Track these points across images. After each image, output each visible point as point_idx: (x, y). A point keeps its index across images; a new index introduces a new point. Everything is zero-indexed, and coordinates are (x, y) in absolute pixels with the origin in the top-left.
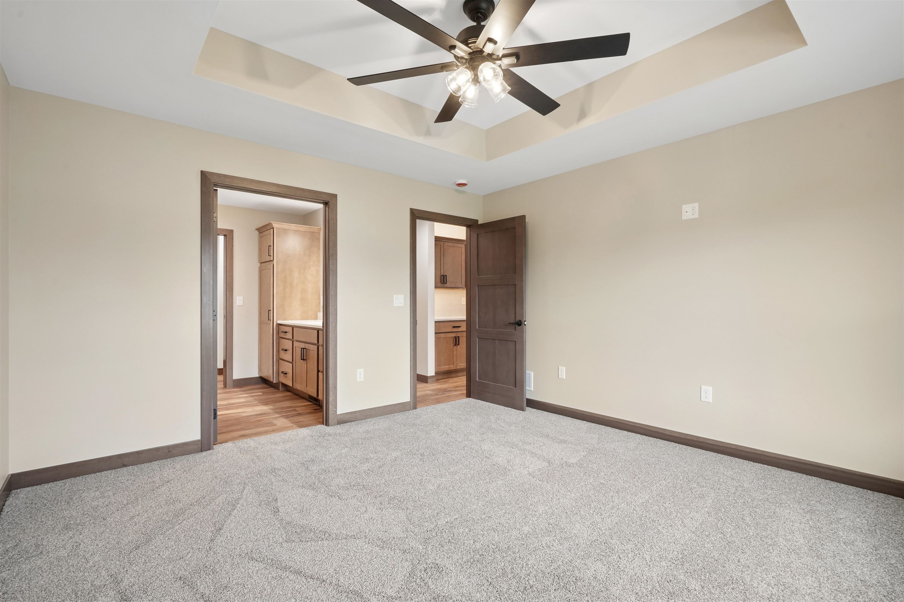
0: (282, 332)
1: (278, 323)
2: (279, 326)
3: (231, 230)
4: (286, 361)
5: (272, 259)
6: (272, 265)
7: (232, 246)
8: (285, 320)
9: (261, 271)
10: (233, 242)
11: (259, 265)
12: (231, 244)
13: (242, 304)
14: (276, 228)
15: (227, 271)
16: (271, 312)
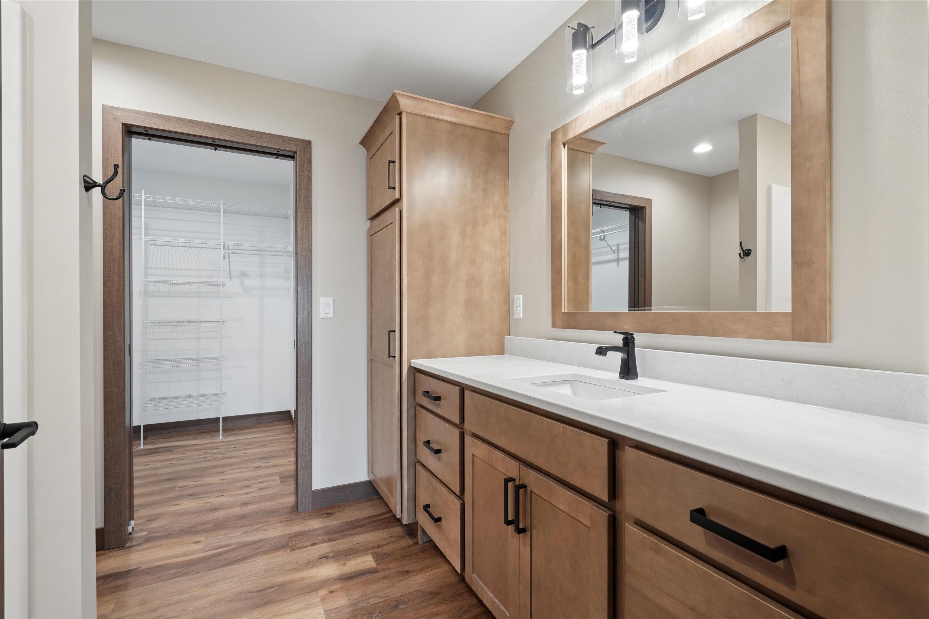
0: (427, 394)
1: (412, 365)
2: (415, 374)
3: (308, 141)
4: (436, 478)
5: (397, 197)
6: (397, 210)
7: (310, 178)
8: (430, 356)
9: (371, 235)
10: (310, 170)
11: (368, 224)
12: (306, 174)
13: (331, 315)
14: (407, 113)
15: (299, 238)
16: (395, 335)
